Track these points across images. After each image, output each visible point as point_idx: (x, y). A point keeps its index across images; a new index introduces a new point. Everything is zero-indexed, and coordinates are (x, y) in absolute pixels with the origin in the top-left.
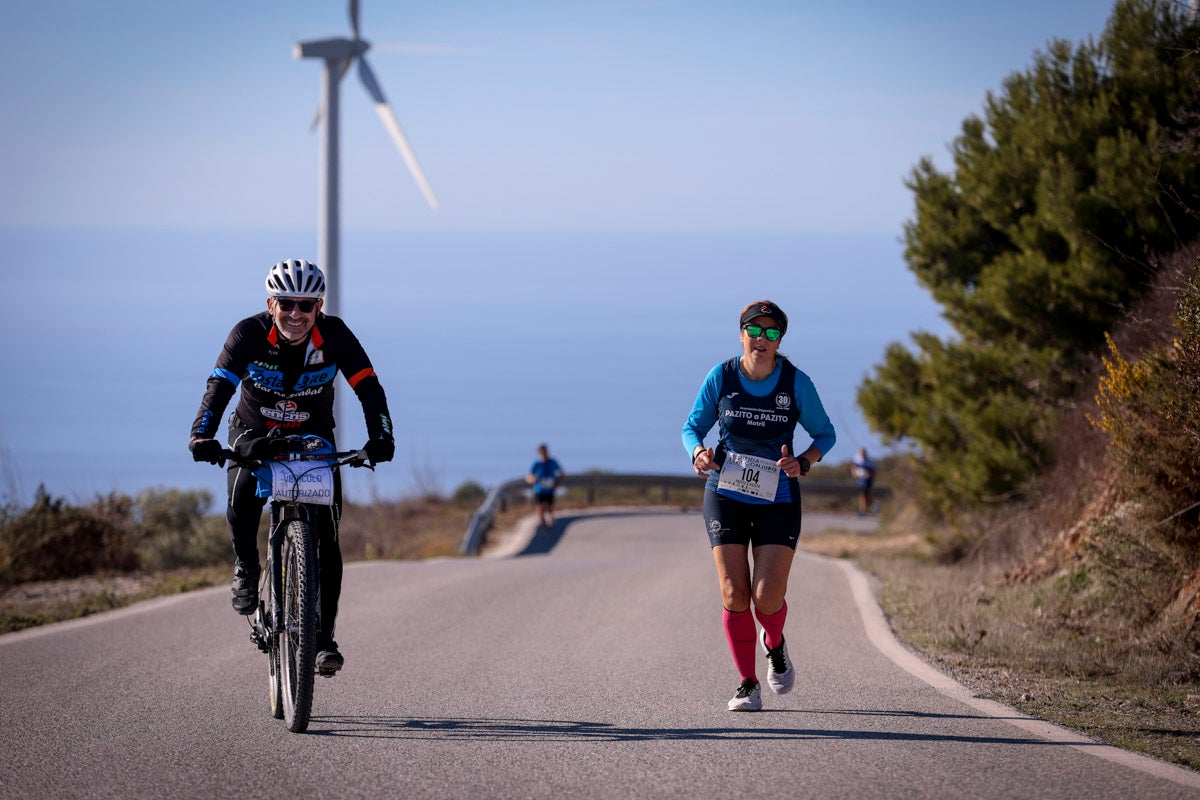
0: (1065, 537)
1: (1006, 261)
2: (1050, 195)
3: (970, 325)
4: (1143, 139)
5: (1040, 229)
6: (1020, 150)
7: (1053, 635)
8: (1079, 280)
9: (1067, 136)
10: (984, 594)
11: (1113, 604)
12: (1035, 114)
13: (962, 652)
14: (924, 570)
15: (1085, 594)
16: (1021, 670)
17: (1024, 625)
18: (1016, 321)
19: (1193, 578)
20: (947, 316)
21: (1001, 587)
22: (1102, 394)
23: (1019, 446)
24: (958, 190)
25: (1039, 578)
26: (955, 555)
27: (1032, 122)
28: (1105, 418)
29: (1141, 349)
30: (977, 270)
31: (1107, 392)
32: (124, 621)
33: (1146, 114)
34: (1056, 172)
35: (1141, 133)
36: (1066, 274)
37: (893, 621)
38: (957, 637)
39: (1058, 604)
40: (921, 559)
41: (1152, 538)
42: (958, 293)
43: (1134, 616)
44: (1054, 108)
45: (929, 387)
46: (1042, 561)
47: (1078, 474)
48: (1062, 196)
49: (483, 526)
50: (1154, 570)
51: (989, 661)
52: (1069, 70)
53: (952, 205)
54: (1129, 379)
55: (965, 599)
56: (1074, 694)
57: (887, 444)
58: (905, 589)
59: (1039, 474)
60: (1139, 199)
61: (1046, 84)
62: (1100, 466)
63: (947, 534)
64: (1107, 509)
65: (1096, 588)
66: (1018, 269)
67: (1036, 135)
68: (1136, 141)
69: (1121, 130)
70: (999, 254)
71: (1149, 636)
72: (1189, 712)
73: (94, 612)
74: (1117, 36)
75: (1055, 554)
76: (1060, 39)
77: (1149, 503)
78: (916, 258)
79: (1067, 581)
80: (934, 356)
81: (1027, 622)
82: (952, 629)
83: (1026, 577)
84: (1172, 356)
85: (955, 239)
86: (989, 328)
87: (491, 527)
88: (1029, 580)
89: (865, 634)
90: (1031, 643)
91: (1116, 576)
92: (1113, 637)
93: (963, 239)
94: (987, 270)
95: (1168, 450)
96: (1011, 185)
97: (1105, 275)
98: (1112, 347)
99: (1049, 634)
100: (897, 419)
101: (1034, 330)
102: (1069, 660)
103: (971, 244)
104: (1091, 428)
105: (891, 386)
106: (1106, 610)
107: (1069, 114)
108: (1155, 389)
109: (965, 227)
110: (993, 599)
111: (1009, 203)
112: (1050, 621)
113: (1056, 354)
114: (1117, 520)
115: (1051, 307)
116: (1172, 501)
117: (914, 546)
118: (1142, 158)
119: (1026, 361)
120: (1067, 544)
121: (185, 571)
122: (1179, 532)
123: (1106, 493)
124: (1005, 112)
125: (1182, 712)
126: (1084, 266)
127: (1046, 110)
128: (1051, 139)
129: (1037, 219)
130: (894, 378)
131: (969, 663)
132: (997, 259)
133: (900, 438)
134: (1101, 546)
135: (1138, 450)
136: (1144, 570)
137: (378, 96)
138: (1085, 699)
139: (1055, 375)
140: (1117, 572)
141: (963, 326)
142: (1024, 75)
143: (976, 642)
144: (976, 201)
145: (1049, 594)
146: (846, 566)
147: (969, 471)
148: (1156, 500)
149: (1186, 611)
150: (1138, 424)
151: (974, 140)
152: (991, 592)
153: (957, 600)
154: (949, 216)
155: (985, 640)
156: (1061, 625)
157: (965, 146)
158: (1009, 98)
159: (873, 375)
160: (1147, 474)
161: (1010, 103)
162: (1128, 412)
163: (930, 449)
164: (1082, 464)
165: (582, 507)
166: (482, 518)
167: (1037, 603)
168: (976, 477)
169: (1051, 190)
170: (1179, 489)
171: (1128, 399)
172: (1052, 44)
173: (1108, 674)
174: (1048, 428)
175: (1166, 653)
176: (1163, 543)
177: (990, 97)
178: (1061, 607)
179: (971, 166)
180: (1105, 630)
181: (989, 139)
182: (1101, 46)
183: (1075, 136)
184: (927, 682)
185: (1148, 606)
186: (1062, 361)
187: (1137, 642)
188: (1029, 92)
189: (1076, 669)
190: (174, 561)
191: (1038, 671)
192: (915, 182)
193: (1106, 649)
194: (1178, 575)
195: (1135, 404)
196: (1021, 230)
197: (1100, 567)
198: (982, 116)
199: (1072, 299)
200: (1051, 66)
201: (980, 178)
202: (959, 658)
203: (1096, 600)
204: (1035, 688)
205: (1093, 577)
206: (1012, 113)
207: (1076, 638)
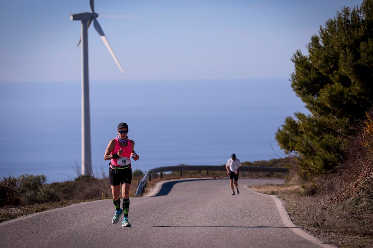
0: (352, 185)
1: (329, 86)
2: (344, 63)
3: (316, 110)
5: (340, 75)
6: (332, 47)
7: (350, 220)
8: (355, 93)
9: (349, 42)
10: (324, 206)
12: (338, 34)
13: (317, 227)
14: (301, 198)
15: (361, 205)
16: (338, 233)
18: (332, 108)
20: (307, 107)
21: (330, 203)
23: (334, 153)
24: (310, 62)
25: (343, 200)
26: (312, 192)
27: (337, 37)
28: (366, 142)
30: (318, 90)
31: (366, 133)
32: (15, 223)
34: (346, 54)
36: (350, 91)
37: (291, 217)
38: (315, 222)
39: (351, 209)
40: (300, 194)
42: (311, 99)
44: (344, 32)
45: (302, 132)
46: (344, 194)
47: (357, 162)
48: (348, 63)
49: (143, 185)
51: (327, 230)
52: (349, 18)
53: (308, 67)
55: (317, 208)
56: (359, 242)
57: (287, 153)
58: (295, 205)
59: (342, 163)
61: (341, 23)
62: (364, 160)
63: (309, 185)
64: (367, 175)
65: (364, 203)
66: (332, 90)
67: (338, 41)
69: (369, 39)
70: (326, 84)
73: (4, 221)
74: (367, 5)
75: (349, 191)
76: (346, 7)
78: (296, 87)
79: (354, 201)
80: (303, 121)
81: (340, 216)
82: (313, 219)
83: (339, 199)
86: (323, 111)
87: (146, 186)
88: (340, 200)
89: (282, 221)
90: (342, 223)
92: (371, 221)
93: (312, 79)
94: (321, 90)
96: (329, 59)
97: (364, 91)
98: (368, 117)
99: (348, 220)
100: (290, 144)
101: (339, 112)
102: (356, 229)
103: (315, 81)
104: (361, 146)
105: (288, 132)
106: (368, 211)
107: (350, 34)
109: (313, 75)
110: (327, 208)
111: (329, 66)
112: (348, 215)
113: (347, 120)
114: (371, 179)
115: (345, 103)
117: (297, 189)
119: (336, 122)
120: (353, 188)
121: (37, 204)
123: (367, 169)
124: (327, 33)
126: (356, 88)
127: (341, 32)
128: (343, 43)
129: (339, 71)
130: (289, 129)
131: (320, 231)
132: (325, 86)
133: (291, 151)
134: (366, 188)
137: (101, 33)
138: (363, 243)
139: (347, 127)
141: (313, 111)
142: (333, 20)
143: (322, 223)
144: (316, 66)
145: (348, 206)
146: (273, 197)
147: (317, 162)
151: (316, 44)
152: (327, 205)
153: (314, 209)
154: (307, 71)
155: (325, 222)
156: (352, 217)
157: (312, 47)
158: (328, 29)
159: (281, 129)
161: (328, 30)
163: (303, 155)
164: (358, 159)
165: (178, 178)
166: (142, 183)
167: (343, 209)
168: (319, 164)
169: (344, 61)
172: (343, 9)
173: (370, 234)
174: (345, 146)
177: (321, 28)
179: (315, 53)
180: (368, 218)
181: (321, 43)
182: (361, 9)
183: (352, 41)
184: (306, 238)
186: (349, 122)
188: (335, 26)
189: (359, 232)
190: (33, 201)
191: (345, 234)
192: (295, 60)
193: (369, 225)
196: (333, 75)
197: (366, 196)
198: (319, 35)
199: (352, 100)
200: (343, 17)
201: (318, 58)
202: (316, 229)
203: (365, 208)
204: (344, 240)
205: (363, 199)
206: (329, 34)
207: (358, 221)
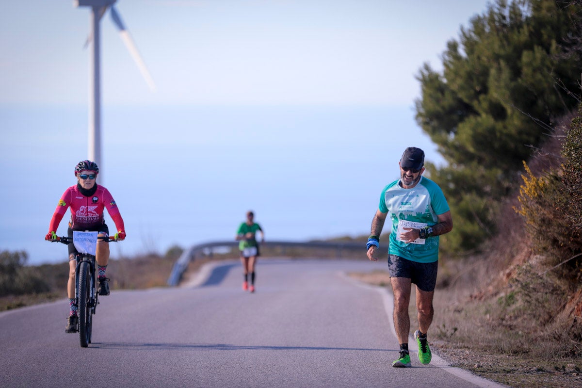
0: (504, 275)
1: (472, 120)
2: (496, 83)
3: (451, 156)
4: (548, 51)
6: (479, 58)
7: (495, 330)
8: (512, 130)
9: (505, 50)
10: (457, 307)
11: (529, 312)
12: (488, 37)
13: (444, 340)
15: (513, 307)
16: (476, 350)
17: (479, 324)
18: (477, 154)
19: (573, 298)
20: (439, 151)
21: (468, 303)
22: (522, 195)
24: (445, 81)
25: (488, 298)
26: (444, 284)
27: (486, 42)
28: (523, 209)
29: (543, 170)
30: (456, 125)
31: (524, 194)
33: (550, 37)
34: (500, 70)
35: (547, 49)
36: (505, 127)
38: (441, 332)
39: (499, 312)
41: (550, 275)
42: (444, 138)
43: (541, 319)
44: (498, 35)
46: (491, 288)
47: (511, 240)
48: (502, 84)
49: (181, 270)
50: (552, 293)
51: (459, 344)
52: (506, 12)
53: (441, 89)
54: (537, 187)
55: (447, 310)
56: (505, 364)
59: (490, 239)
60: (545, 85)
61: (494, 21)
62: (523, 235)
64: (527, 259)
65: (520, 303)
66: (478, 124)
67: (488, 49)
68: (544, 52)
69: (535, 46)
70: (467, 116)
71: (549, 330)
72: (568, 374)
75: (498, 284)
77: (548, 256)
78: (421, 119)
79: (504, 300)
80: (432, 174)
81: (481, 323)
82: (438, 327)
83: (481, 297)
84: (560, 173)
85: (443, 108)
86: (462, 158)
87: (186, 271)
88: (483, 299)
90: (483, 335)
91: (530, 297)
92: (529, 331)
93: (447, 108)
94: (461, 125)
95: (558, 227)
96: (474, 77)
98: (527, 169)
99: (493, 329)
102: (503, 344)
103: (451, 111)
106: (525, 316)
107: (506, 38)
108: (551, 192)
109: (448, 101)
110: (462, 309)
111: (473, 88)
112: (494, 322)
113: (500, 172)
114: (530, 266)
115: (497, 145)
116: (561, 255)
118: (548, 63)
119: (483, 176)
120: (505, 278)
122: (565, 272)
123: (526, 250)
124: (471, 36)
125: (564, 374)
126: (515, 121)
127: (493, 36)
128: (496, 52)
129: (488, 96)
131: (447, 346)
132: (466, 119)
134: (521, 279)
135: (542, 226)
136: (546, 293)
137: (121, 26)
138: (511, 367)
139: (499, 184)
140: (531, 295)
141: (447, 156)
142: (481, 15)
143: (452, 334)
144: (454, 87)
145: (494, 307)
146: (382, 291)
147: (451, 238)
148: (552, 254)
149: (569, 316)
150: (542, 212)
151: (454, 53)
152: (462, 306)
153: (442, 311)
154: (439, 95)
155: (457, 333)
156: (500, 325)
157: (448, 56)
158: (473, 29)
160: (547, 240)
161: (474, 32)
162: (536, 205)
164: (513, 233)
166: (180, 266)
167: (487, 312)
170: (565, 248)
171: (536, 198)
173: (524, 352)
174: (495, 214)
175: (558, 340)
176: (557, 278)
177: (462, 29)
178: (500, 314)
180: (525, 327)
181: (462, 52)
183: (509, 50)
185: (549, 313)
186: (503, 176)
187: (542, 334)
188: (483, 25)
189: (507, 349)
191: (486, 351)
192: (420, 76)
193: (524, 338)
194: (565, 296)
195: (540, 201)
196: (479, 102)
197: (521, 292)
198: (458, 38)
200: (496, 11)
201: (456, 73)
202: (442, 343)
203: (520, 310)
204: (483, 360)
205: (518, 298)
206: (475, 37)
207: (508, 331)
